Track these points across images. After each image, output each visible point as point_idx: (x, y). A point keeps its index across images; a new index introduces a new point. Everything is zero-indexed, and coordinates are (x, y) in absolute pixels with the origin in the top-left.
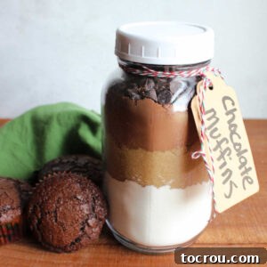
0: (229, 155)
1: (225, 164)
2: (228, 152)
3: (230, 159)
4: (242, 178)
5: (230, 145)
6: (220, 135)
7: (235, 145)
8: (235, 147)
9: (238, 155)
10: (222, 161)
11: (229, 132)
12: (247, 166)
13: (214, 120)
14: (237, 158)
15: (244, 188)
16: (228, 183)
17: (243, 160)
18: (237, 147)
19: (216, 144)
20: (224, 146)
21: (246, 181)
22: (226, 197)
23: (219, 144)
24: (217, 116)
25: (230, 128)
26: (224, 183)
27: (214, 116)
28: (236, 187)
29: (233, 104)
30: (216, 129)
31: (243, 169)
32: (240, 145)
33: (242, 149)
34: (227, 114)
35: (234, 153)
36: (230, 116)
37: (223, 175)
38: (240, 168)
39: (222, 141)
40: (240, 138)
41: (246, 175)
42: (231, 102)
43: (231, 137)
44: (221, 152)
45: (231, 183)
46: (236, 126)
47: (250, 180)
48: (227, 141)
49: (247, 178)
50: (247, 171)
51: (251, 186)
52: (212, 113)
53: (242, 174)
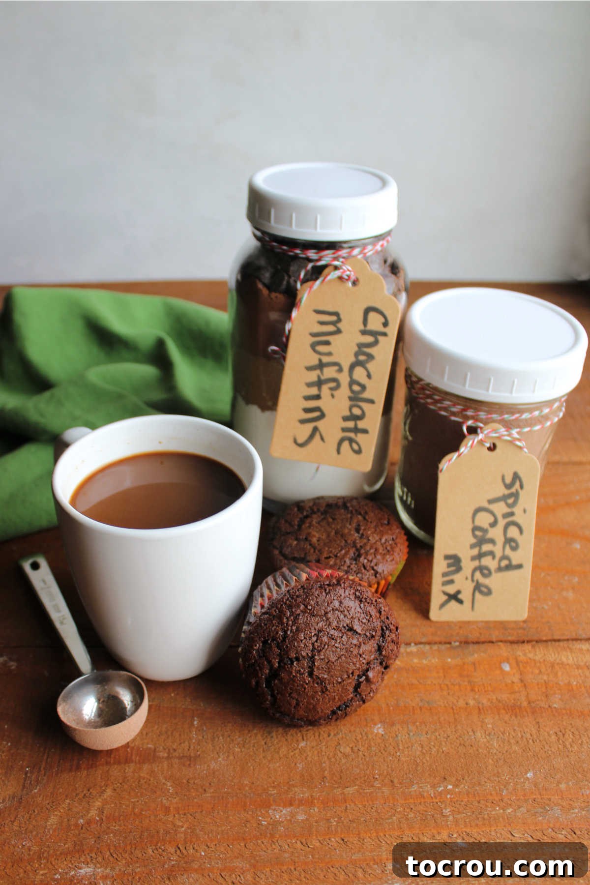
0: (331, 389)
1: (318, 397)
2: (333, 385)
3: (333, 396)
4: (340, 435)
5: (344, 378)
6: (329, 354)
7: (352, 382)
8: (350, 385)
9: (351, 399)
10: (314, 391)
11: (352, 359)
12: (361, 424)
13: (331, 328)
14: (348, 403)
15: (338, 452)
16: (309, 427)
17: (356, 411)
18: (356, 388)
19: (316, 362)
20: (329, 373)
21: (346, 444)
22: (295, 442)
23: (321, 366)
24: (340, 325)
25: (356, 355)
26: (303, 422)
27: (333, 323)
28: (322, 439)
29: (385, 324)
30: (327, 343)
31: (351, 424)
32: (363, 387)
33: (365, 395)
34: (364, 333)
35: (344, 392)
36: (369, 339)
37: (307, 410)
38: (346, 419)
39: (329, 364)
40: (369, 376)
41: (352, 435)
42: (383, 320)
43: (352, 367)
44: (319, 377)
45: (315, 429)
46: (370, 357)
47: (355, 447)
48: (340, 370)
49: (351, 441)
50: (356, 430)
51: (355, 456)
52: (334, 318)
53: (344, 430)
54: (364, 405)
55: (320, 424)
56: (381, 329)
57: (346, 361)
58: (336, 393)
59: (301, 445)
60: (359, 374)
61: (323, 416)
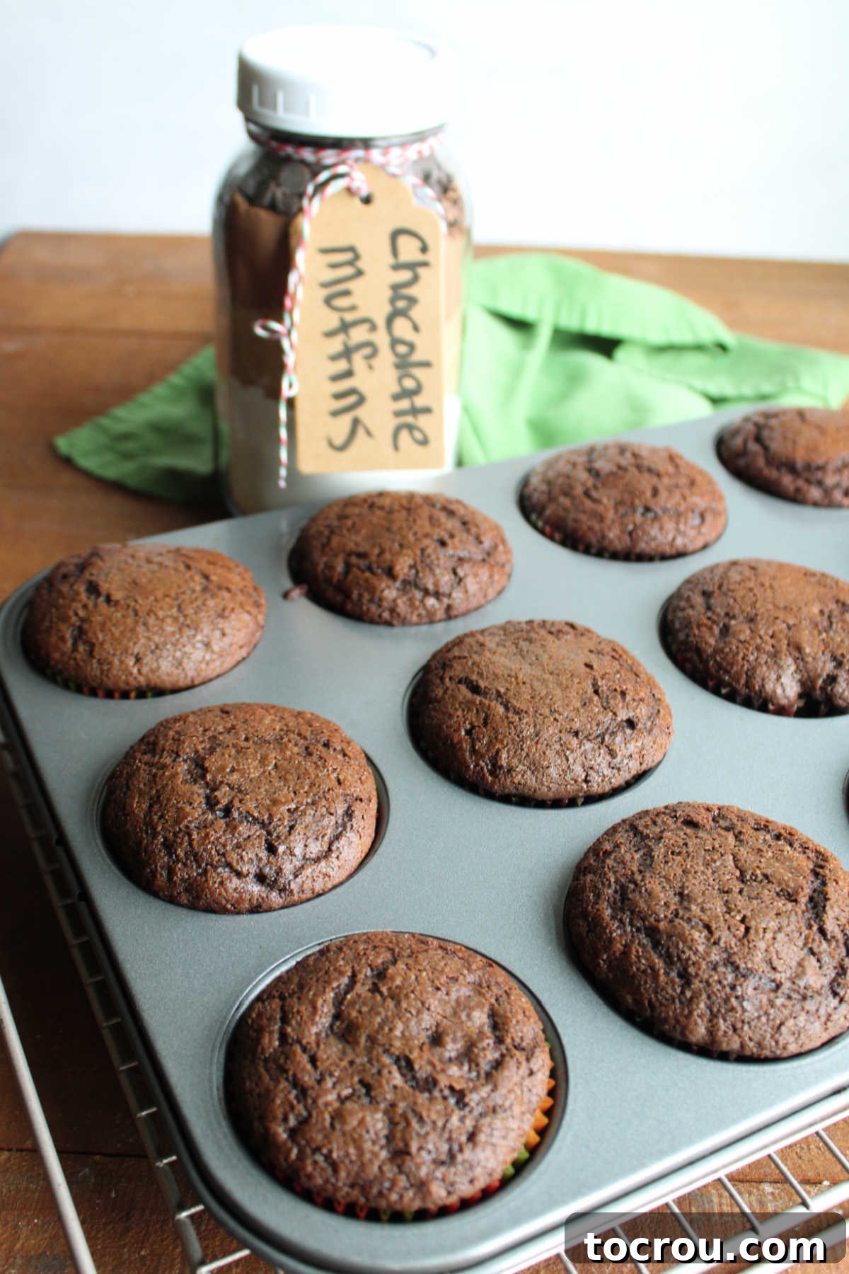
0: (366, 358)
1: (349, 374)
2: (367, 351)
3: (371, 367)
4: (393, 422)
5: (382, 339)
6: (353, 308)
7: (395, 342)
8: (392, 347)
9: (398, 366)
10: (342, 365)
11: (387, 309)
12: (419, 401)
13: (348, 271)
14: (394, 374)
15: (396, 447)
16: (346, 420)
17: (409, 384)
18: (402, 349)
19: (337, 323)
20: (359, 335)
21: (404, 435)
22: (331, 445)
23: (345, 327)
24: (361, 264)
25: (393, 301)
26: (336, 414)
27: (351, 263)
28: (369, 433)
29: (424, 249)
30: (346, 293)
31: (404, 404)
32: (412, 347)
33: (417, 357)
34: (397, 267)
35: (386, 358)
36: (405, 275)
37: (338, 396)
38: (396, 397)
39: (356, 323)
40: (416, 328)
41: (409, 419)
42: (417, 244)
43: (390, 321)
44: (345, 345)
45: (356, 422)
46: (412, 301)
47: (418, 436)
48: (373, 328)
49: (411, 428)
50: (415, 411)
51: (420, 449)
52: (348, 256)
53: (398, 414)
54: (418, 372)
55: (361, 412)
56: (419, 257)
57: (379, 312)
58: (375, 362)
59: (342, 448)
60: (402, 328)
61: (362, 400)
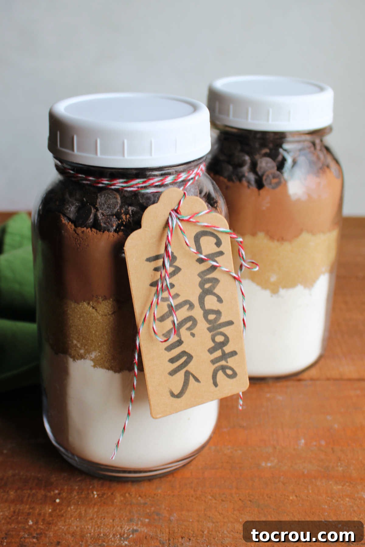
0: (189, 329)
1: (179, 343)
2: (189, 324)
3: (193, 335)
4: (211, 368)
5: (198, 313)
6: (176, 296)
7: (206, 313)
8: (205, 316)
9: (210, 330)
10: (173, 339)
11: (199, 291)
12: (228, 349)
14: (209, 335)
15: (215, 384)
16: (181, 375)
17: (220, 339)
18: (211, 317)
19: (166, 309)
20: (182, 314)
21: (220, 374)
22: (172, 395)
23: (172, 311)
24: (178, 263)
25: (201, 285)
26: (173, 373)
28: (197, 380)
29: (219, 244)
30: (172, 286)
31: (218, 353)
32: (218, 313)
33: (223, 319)
35: (202, 326)
37: (172, 361)
38: (211, 351)
39: (180, 306)
40: (220, 300)
41: (223, 363)
42: (214, 240)
43: (201, 300)
44: (174, 324)
45: (187, 374)
46: (216, 281)
47: (229, 372)
48: (192, 306)
49: (223, 368)
50: (225, 356)
51: (231, 381)
53: (213, 362)
54: (223, 330)
55: (191, 367)
56: (216, 249)
57: (193, 295)
58: (194, 331)
59: (179, 396)
60: (211, 302)
61: (190, 357)
